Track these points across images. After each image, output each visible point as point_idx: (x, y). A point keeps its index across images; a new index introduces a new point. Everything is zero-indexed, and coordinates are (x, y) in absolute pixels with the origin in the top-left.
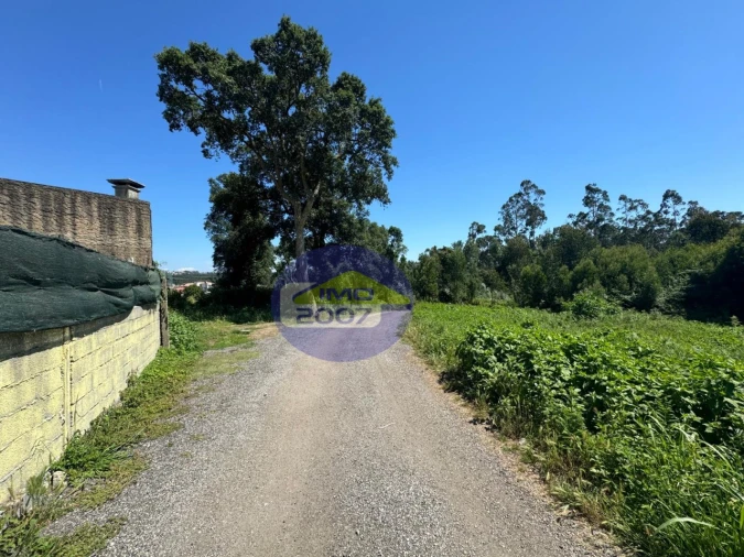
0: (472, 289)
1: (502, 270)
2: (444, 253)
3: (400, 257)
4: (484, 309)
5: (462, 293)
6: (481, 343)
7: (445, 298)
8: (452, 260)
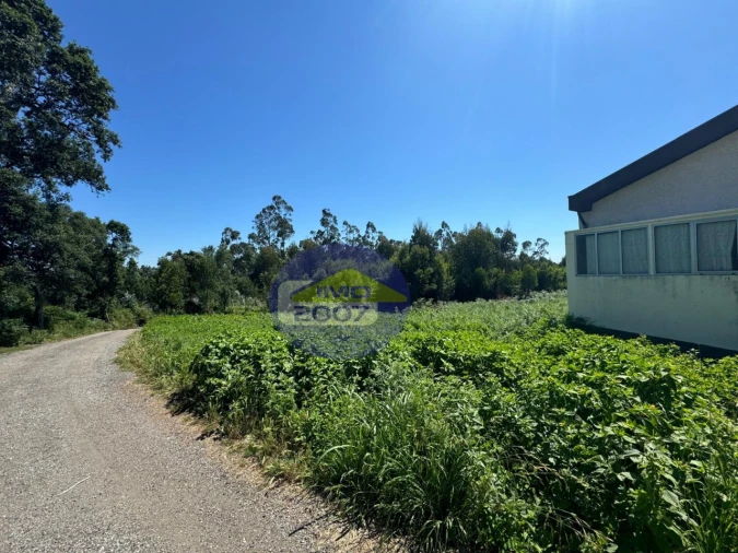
0: (224, 298)
1: (254, 277)
2: (191, 258)
3: (127, 260)
4: (236, 317)
5: (213, 302)
6: (216, 353)
7: (192, 309)
8: (202, 266)
